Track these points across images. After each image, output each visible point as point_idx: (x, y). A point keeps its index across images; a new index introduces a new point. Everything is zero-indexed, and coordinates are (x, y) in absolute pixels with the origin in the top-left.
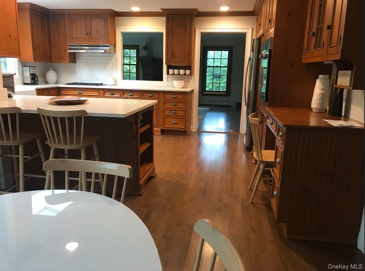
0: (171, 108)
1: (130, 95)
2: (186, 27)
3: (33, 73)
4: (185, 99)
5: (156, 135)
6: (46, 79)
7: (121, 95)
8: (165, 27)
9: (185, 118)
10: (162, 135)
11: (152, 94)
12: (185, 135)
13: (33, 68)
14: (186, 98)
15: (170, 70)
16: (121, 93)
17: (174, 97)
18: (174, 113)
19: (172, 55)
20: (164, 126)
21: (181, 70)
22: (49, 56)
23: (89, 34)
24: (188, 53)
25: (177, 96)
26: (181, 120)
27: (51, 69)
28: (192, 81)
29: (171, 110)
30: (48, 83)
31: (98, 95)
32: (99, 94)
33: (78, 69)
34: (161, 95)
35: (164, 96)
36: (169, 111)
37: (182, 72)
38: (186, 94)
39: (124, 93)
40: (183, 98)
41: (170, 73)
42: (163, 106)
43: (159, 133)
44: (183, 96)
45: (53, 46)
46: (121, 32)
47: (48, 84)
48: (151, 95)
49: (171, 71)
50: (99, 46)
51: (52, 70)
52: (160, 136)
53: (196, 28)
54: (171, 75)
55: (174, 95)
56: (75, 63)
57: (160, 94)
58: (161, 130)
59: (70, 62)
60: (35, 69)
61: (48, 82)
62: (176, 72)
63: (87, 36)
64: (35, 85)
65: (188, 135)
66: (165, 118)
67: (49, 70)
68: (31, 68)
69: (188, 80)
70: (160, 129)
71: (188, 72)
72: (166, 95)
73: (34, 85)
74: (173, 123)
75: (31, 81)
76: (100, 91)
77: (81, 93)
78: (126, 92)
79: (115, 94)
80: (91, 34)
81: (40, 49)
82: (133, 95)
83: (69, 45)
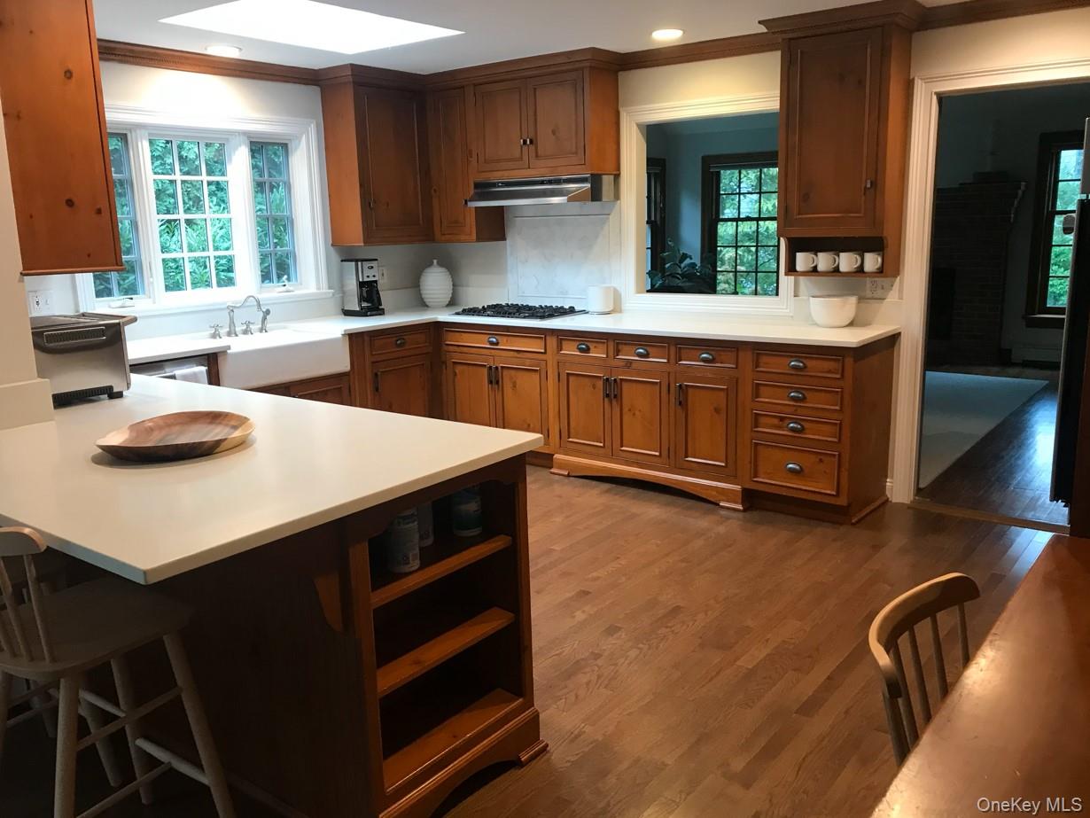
0: (779, 408)
1: (640, 355)
2: (861, 83)
3: (366, 279)
4: (838, 376)
5: (722, 507)
6: (421, 294)
7: (611, 353)
8: (778, 92)
9: (839, 455)
10: (745, 510)
11: (713, 353)
12: (841, 524)
13: (367, 264)
14: (842, 375)
15: (800, 257)
16: (611, 345)
17: (795, 368)
18: (793, 430)
19: (805, 198)
20: (756, 477)
21: (842, 255)
22: (421, 222)
23: (528, 143)
24: (869, 186)
25: (810, 363)
26: (821, 461)
27: (435, 261)
28: (892, 297)
29: (782, 419)
30: (427, 306)
31: (543, 351)
32: (546, 350)
33: (510, 261)
34: (747, 357)
35: (757, 360)
36: (776, 421)
37: (847, 261)
38: (844, 357)
39: (620, 347)
40: (829, 372)
41: (799, 267)
42: (753, 401)
43: (736, 502)
44: (831, 365)
45: (435, 190)
46: (639, 126)
47: (425, 310)
48: (711, 357)
49: (803, 261)
50: (558, 182)
51: (441, 264)
52: (740, 515)
53: (914, 79)
54: (804, 274)
55: (798, 359)
56: (503, 238)
57: (741, 354)
58: (744, 490)
59: (479, 239)
60: (372, 267)
61: (428, 304)
62: (823, 261)
63: (525, 148)
64: (370, 316)
65: (853, 524)
66: (759, 448)
67: (431, 264)
68: (359, 263)
69: (879, 293)
70: (738, 488)
71: (872, 261)
72: (764, 359)
73: (367, 316)
74: (791, 470)
75: (360, 305)
76: (548, 338)
77: (497, 344)
78: (625, 344)
79: (591, 347)
80: (534, 142)
81: (388, 205)
82: (647, 355)
83: (477, 186)
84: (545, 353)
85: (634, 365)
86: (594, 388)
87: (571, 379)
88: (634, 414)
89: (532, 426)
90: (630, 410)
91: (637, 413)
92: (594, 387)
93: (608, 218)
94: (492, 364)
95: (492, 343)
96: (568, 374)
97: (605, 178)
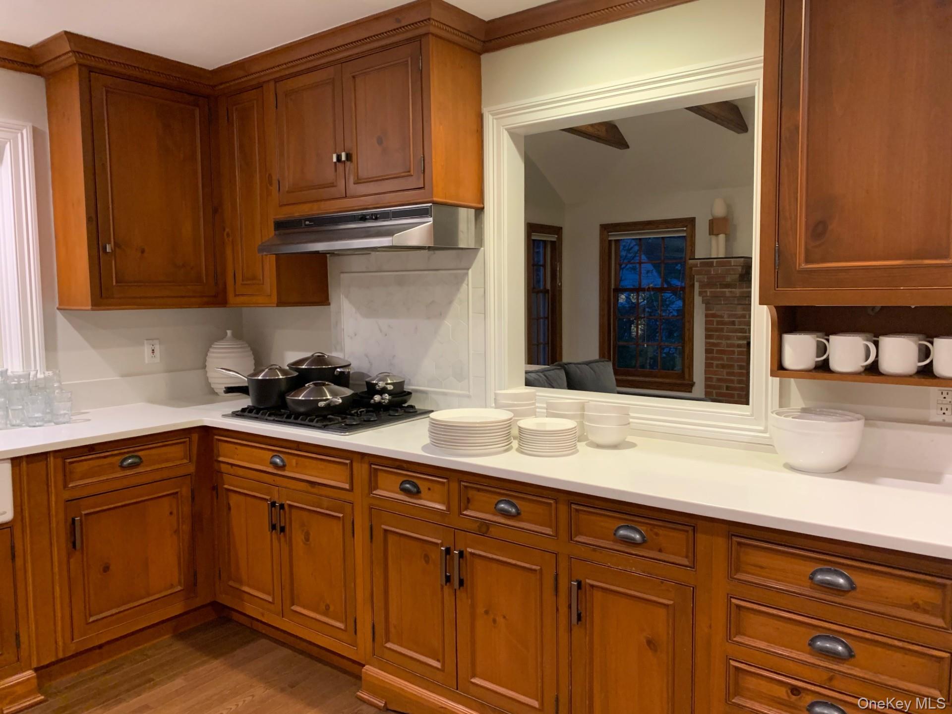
1: (505, 514)
4: (940, 622)
7: (455, 505)
16: (454, 490)
17: (827, 585)
23: (343, 158)
25: (860, 580)
27: (229, 333)
29: (795, 691)
31: (347, 486)
32: (351, 486)
33: (335, 333)
34: (714, 548)
35: (738, 558)
36: (781, 692)
39: (470, 496)
40: (917, 610)
42: (728, 640)
44: (920, 594)
45: (228, 235)
48: (638, 538)
51: (237, 337)
55: (830, 566)
56: (326, 302)
59: (281, 303)
63: (340, 167)
72: (752, 558)
76: (355, 465)
77: (283, 467)
78: (479, 490)
79: (422, 488)
80: (354, 157)
81: (143, 251)
82: (517, 516)
83: (280, 225)
84: (351, 490)
85: (493, 531)
86: (427, 562)
87: (391, 539)
88: (494, 621)
89: (332, 609)
90: (487, 612)
91: (500, 620)
92: (427, 558)
93: (467, 274)
94: (276, 499)
95: (275, 465)
96: (386, 531)
97: (463, 212)
